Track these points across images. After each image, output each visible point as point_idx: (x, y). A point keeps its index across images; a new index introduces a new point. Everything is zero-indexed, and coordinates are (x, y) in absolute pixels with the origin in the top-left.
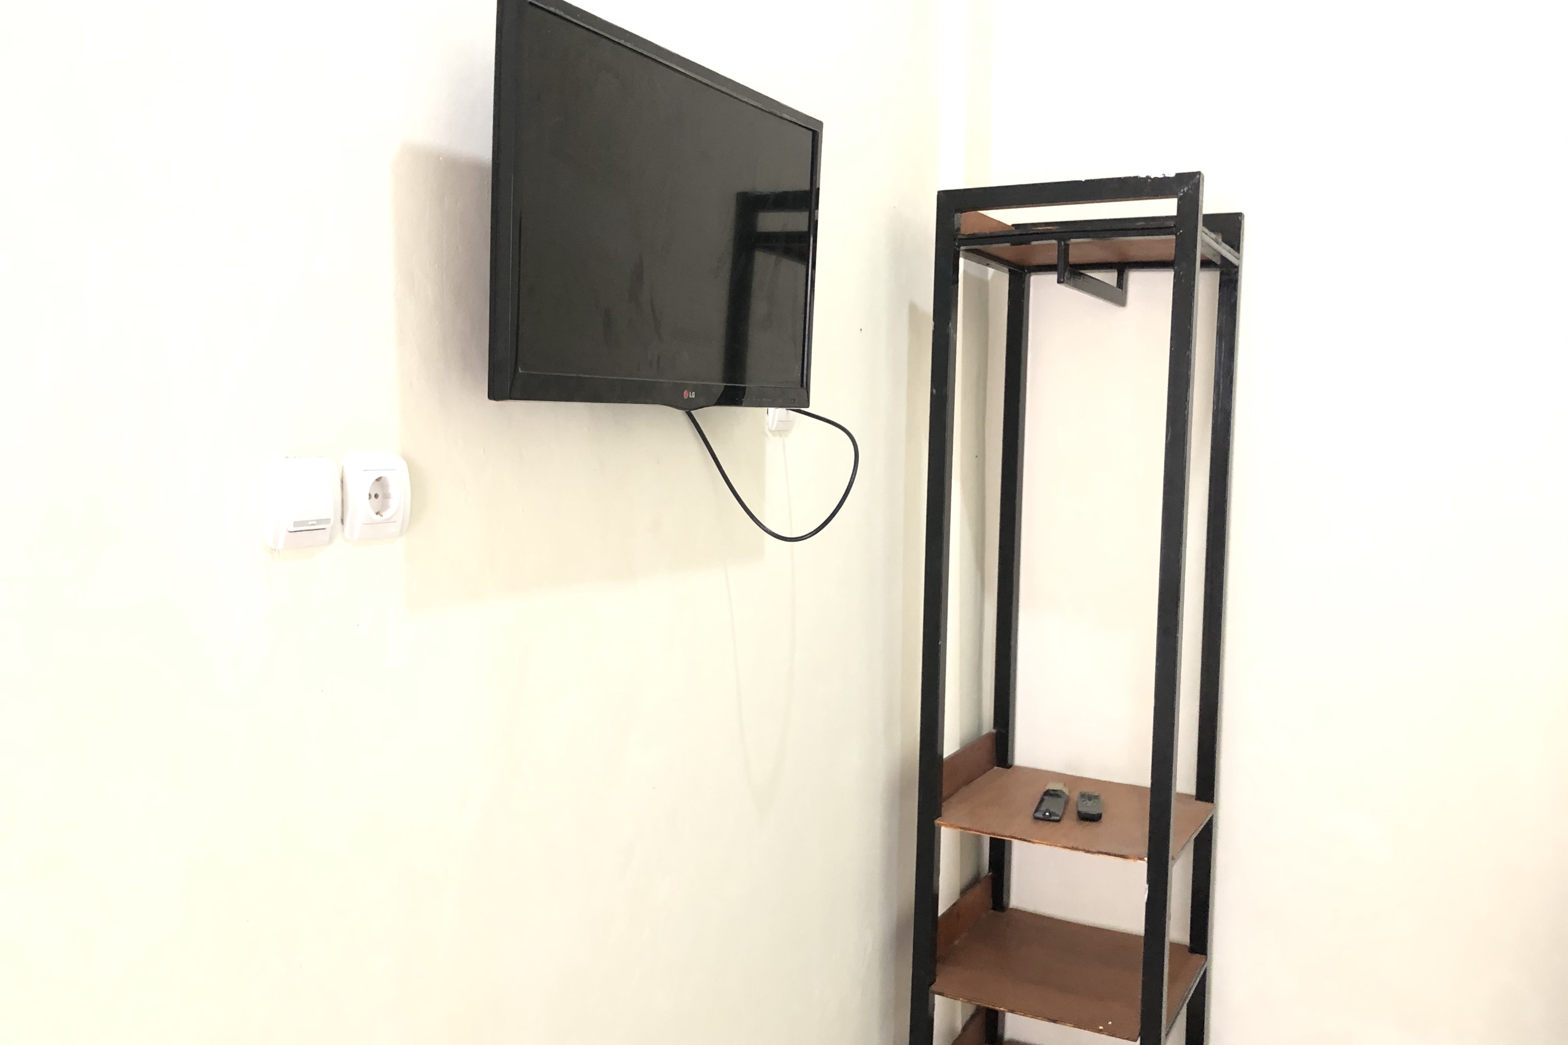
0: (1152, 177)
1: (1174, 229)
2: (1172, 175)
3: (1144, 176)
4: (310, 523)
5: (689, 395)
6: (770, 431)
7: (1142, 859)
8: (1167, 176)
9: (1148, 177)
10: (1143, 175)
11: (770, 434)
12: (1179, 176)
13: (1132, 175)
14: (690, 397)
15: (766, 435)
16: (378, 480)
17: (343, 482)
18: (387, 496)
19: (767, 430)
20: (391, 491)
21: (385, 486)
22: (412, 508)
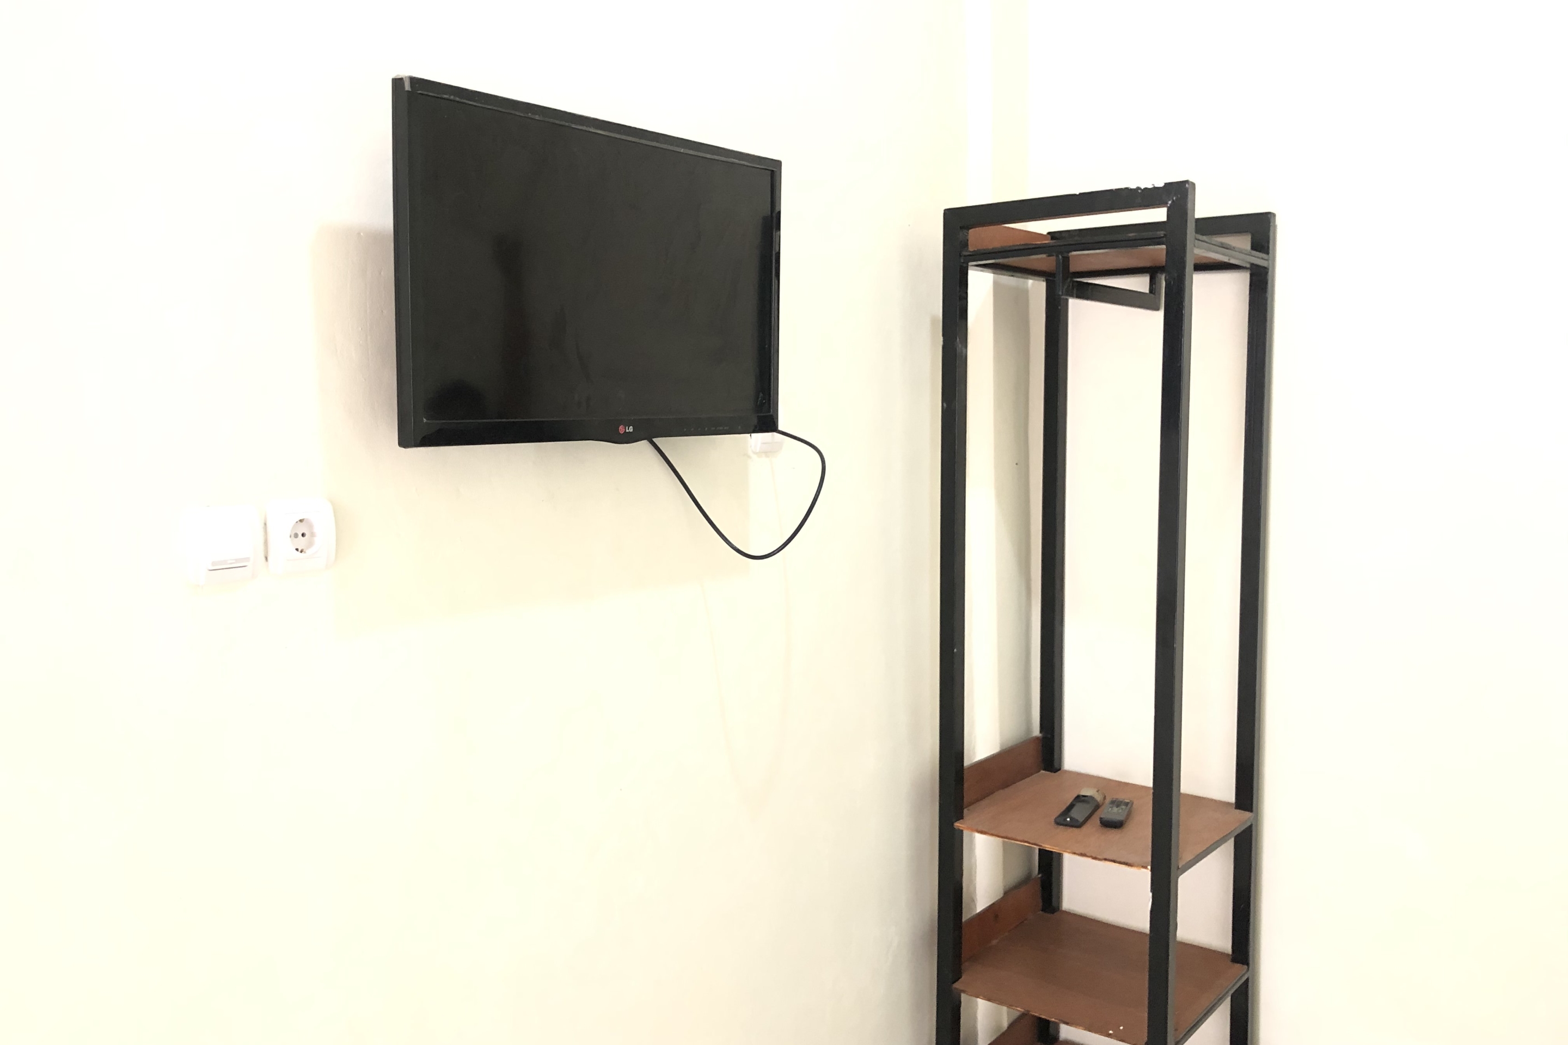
0: (1142, 188)
1: (1165, 239)
2: (1161, 185)
3: (1135, 187)
4: (229, 562)
5: (626, 430)
6: (755, 453)
7: (1145, 867)
8: (1156, 186)
9: (1138, 188)
10: (1133, 186)
11: (754, 456)
12: (1168, 185)
13: (1123, 186)
14: (627, 431)
15: (749, 457)
16: (301, 521)
17: (265, 524)
18: (313, 535)
19: (750, 453)
20: (316, 530)
21: (310, 526)
22: (337, 544)
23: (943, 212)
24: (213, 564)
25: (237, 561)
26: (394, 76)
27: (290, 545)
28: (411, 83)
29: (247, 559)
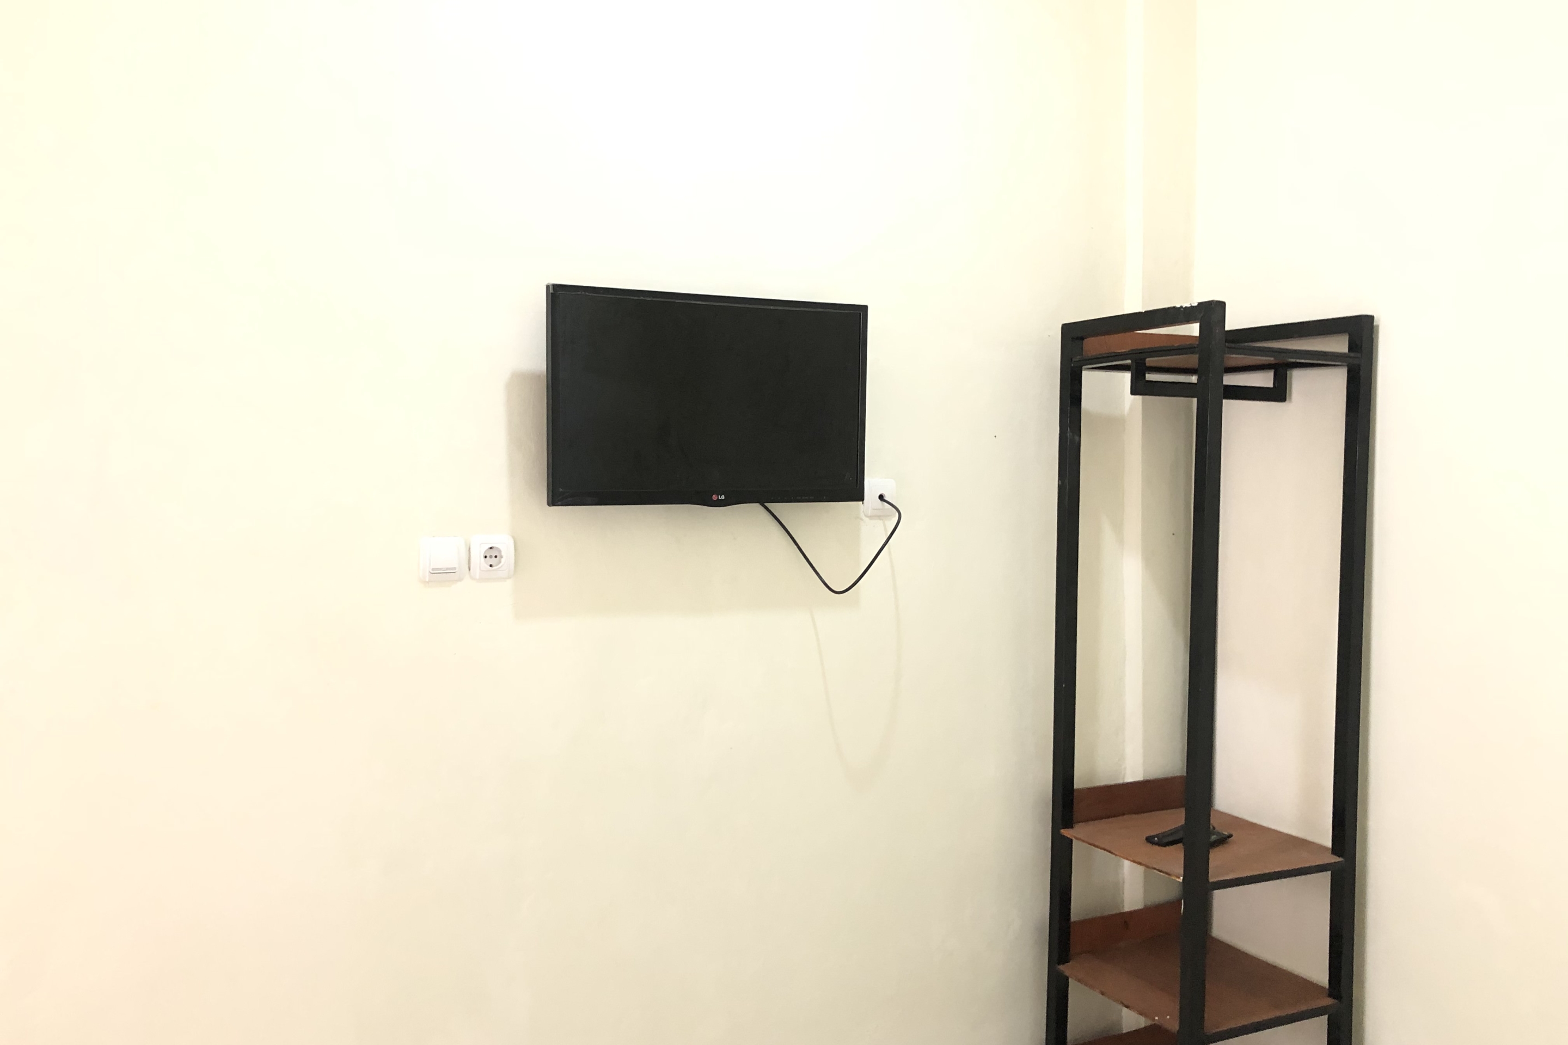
1: (1196, 349)
2: (1195, 304)
4: (444, 569)
8: (1191, 305)
15: (862, 519)
16: (491, 548)
17: (470, 549)
18: (502, 557)
19: (862, 516)
20: (503, 554)
21: (500, 551)
22: (515, 563)
23: (1061, 326)
24: (433, 569)
25: (448, 569)
26: (546, 283)
27: (484, 564)
28: (553, 288)
29: (455, 568)
